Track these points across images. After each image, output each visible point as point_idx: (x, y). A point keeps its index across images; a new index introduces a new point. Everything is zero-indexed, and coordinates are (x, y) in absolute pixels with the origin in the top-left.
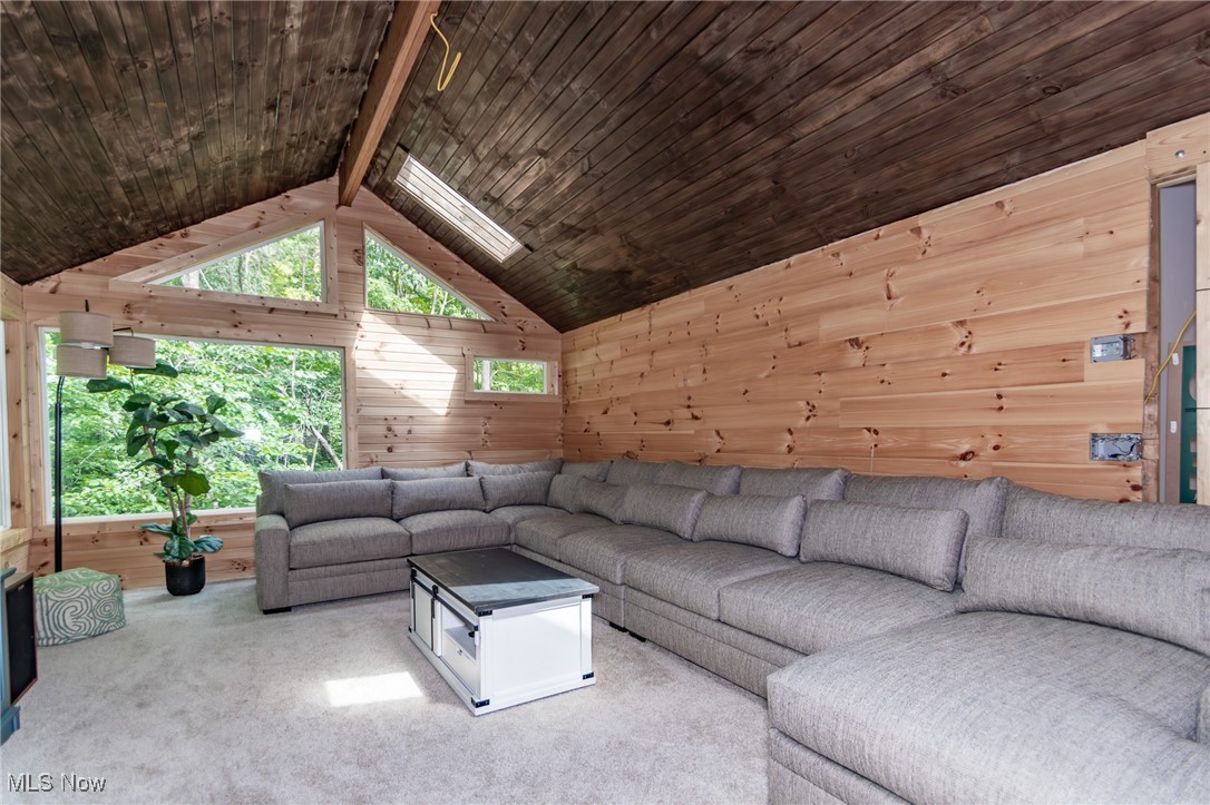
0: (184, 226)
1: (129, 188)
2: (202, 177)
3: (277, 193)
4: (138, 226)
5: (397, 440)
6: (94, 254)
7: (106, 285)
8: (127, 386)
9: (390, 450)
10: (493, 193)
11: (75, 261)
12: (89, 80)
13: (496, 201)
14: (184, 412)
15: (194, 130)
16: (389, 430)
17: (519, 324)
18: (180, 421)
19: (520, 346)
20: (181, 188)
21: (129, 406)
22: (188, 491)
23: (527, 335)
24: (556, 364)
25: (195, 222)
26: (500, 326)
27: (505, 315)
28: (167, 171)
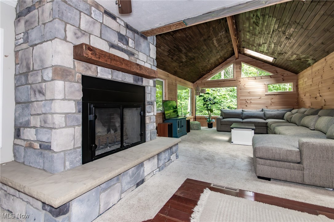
0: (211, 70)
1: (202, 69)
2: (211, 64)
3: (225, 61)
4: (205, 73)
5: (248, 104)
6: (200, 78)
7: (202, 82)
8: (203, 96)
9: (246, 106)
10: (261, 51)
11: (198, 79)
12: (194, 61)
13: (263, 52)
14: (210, 100)
15: (208, 60)
16: (246, 102)
17: (282, 74)
18: (209, 101)
19: (282, 80)
20: (209, 67)
21: (203, 99)
22: (211, 112)
23: (284, 77)
24: (295, 83)
25: (213, 70)
26: (276, 76)
27: (277, 73)
28: (206, 65)
